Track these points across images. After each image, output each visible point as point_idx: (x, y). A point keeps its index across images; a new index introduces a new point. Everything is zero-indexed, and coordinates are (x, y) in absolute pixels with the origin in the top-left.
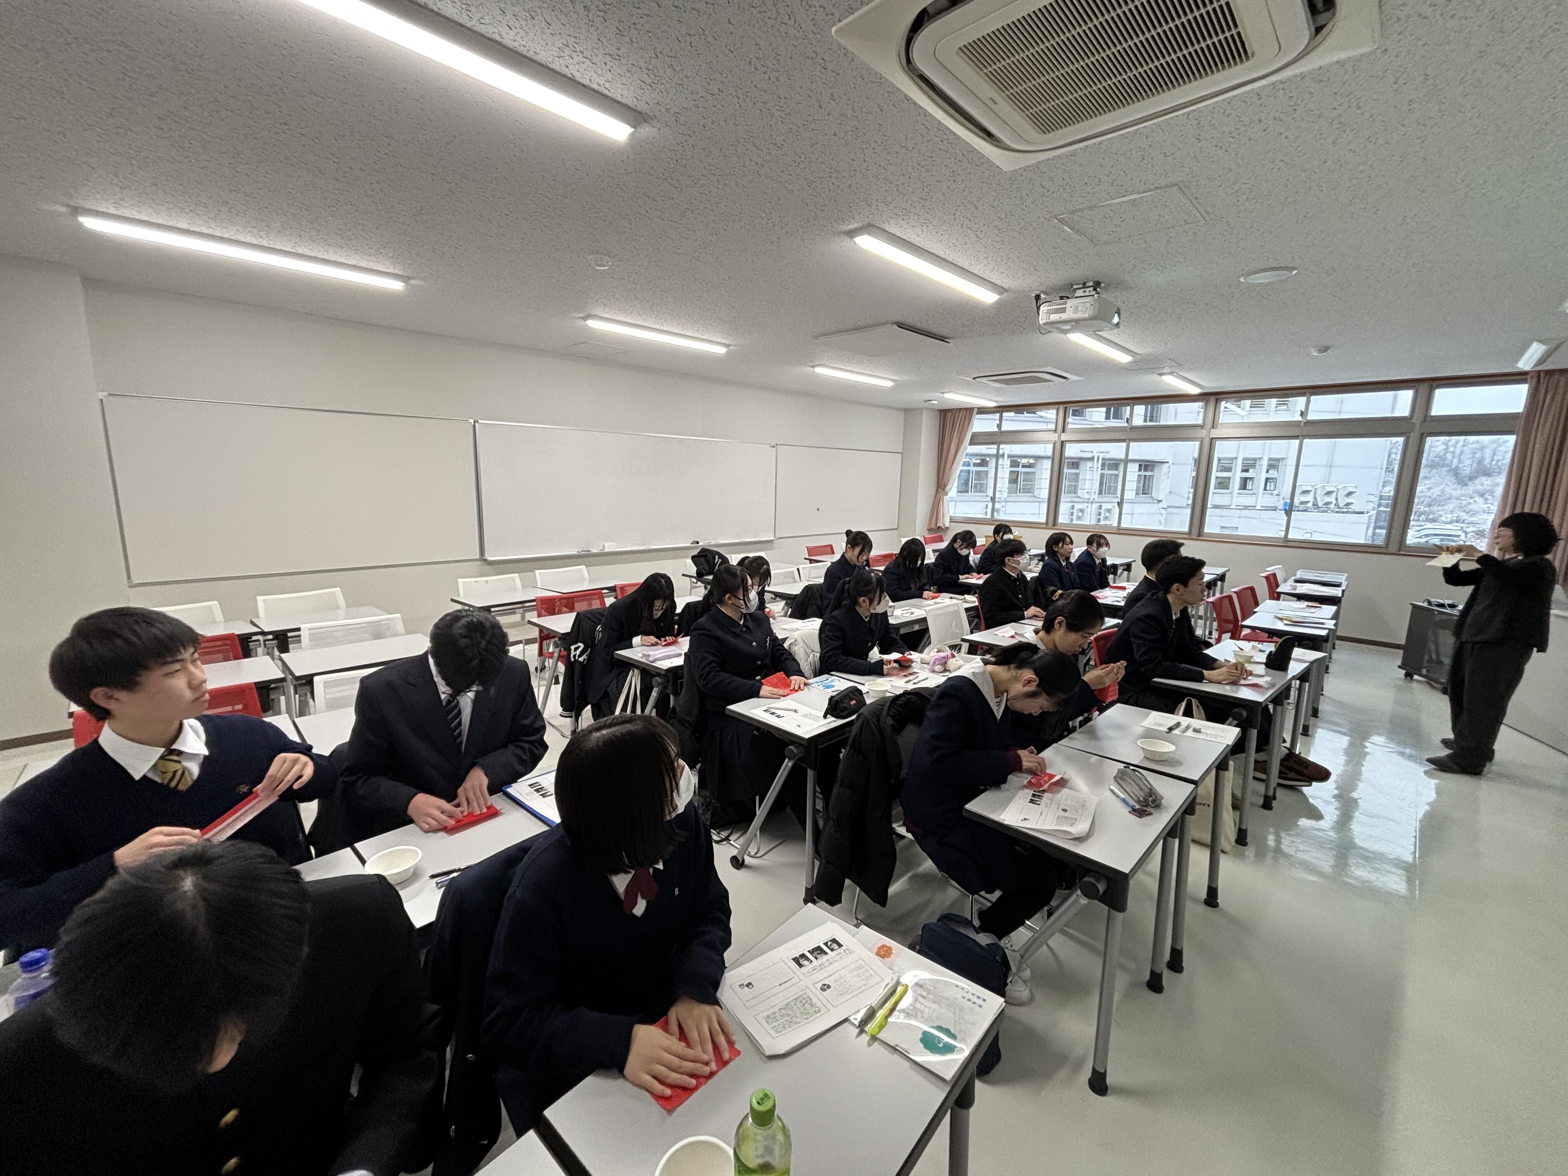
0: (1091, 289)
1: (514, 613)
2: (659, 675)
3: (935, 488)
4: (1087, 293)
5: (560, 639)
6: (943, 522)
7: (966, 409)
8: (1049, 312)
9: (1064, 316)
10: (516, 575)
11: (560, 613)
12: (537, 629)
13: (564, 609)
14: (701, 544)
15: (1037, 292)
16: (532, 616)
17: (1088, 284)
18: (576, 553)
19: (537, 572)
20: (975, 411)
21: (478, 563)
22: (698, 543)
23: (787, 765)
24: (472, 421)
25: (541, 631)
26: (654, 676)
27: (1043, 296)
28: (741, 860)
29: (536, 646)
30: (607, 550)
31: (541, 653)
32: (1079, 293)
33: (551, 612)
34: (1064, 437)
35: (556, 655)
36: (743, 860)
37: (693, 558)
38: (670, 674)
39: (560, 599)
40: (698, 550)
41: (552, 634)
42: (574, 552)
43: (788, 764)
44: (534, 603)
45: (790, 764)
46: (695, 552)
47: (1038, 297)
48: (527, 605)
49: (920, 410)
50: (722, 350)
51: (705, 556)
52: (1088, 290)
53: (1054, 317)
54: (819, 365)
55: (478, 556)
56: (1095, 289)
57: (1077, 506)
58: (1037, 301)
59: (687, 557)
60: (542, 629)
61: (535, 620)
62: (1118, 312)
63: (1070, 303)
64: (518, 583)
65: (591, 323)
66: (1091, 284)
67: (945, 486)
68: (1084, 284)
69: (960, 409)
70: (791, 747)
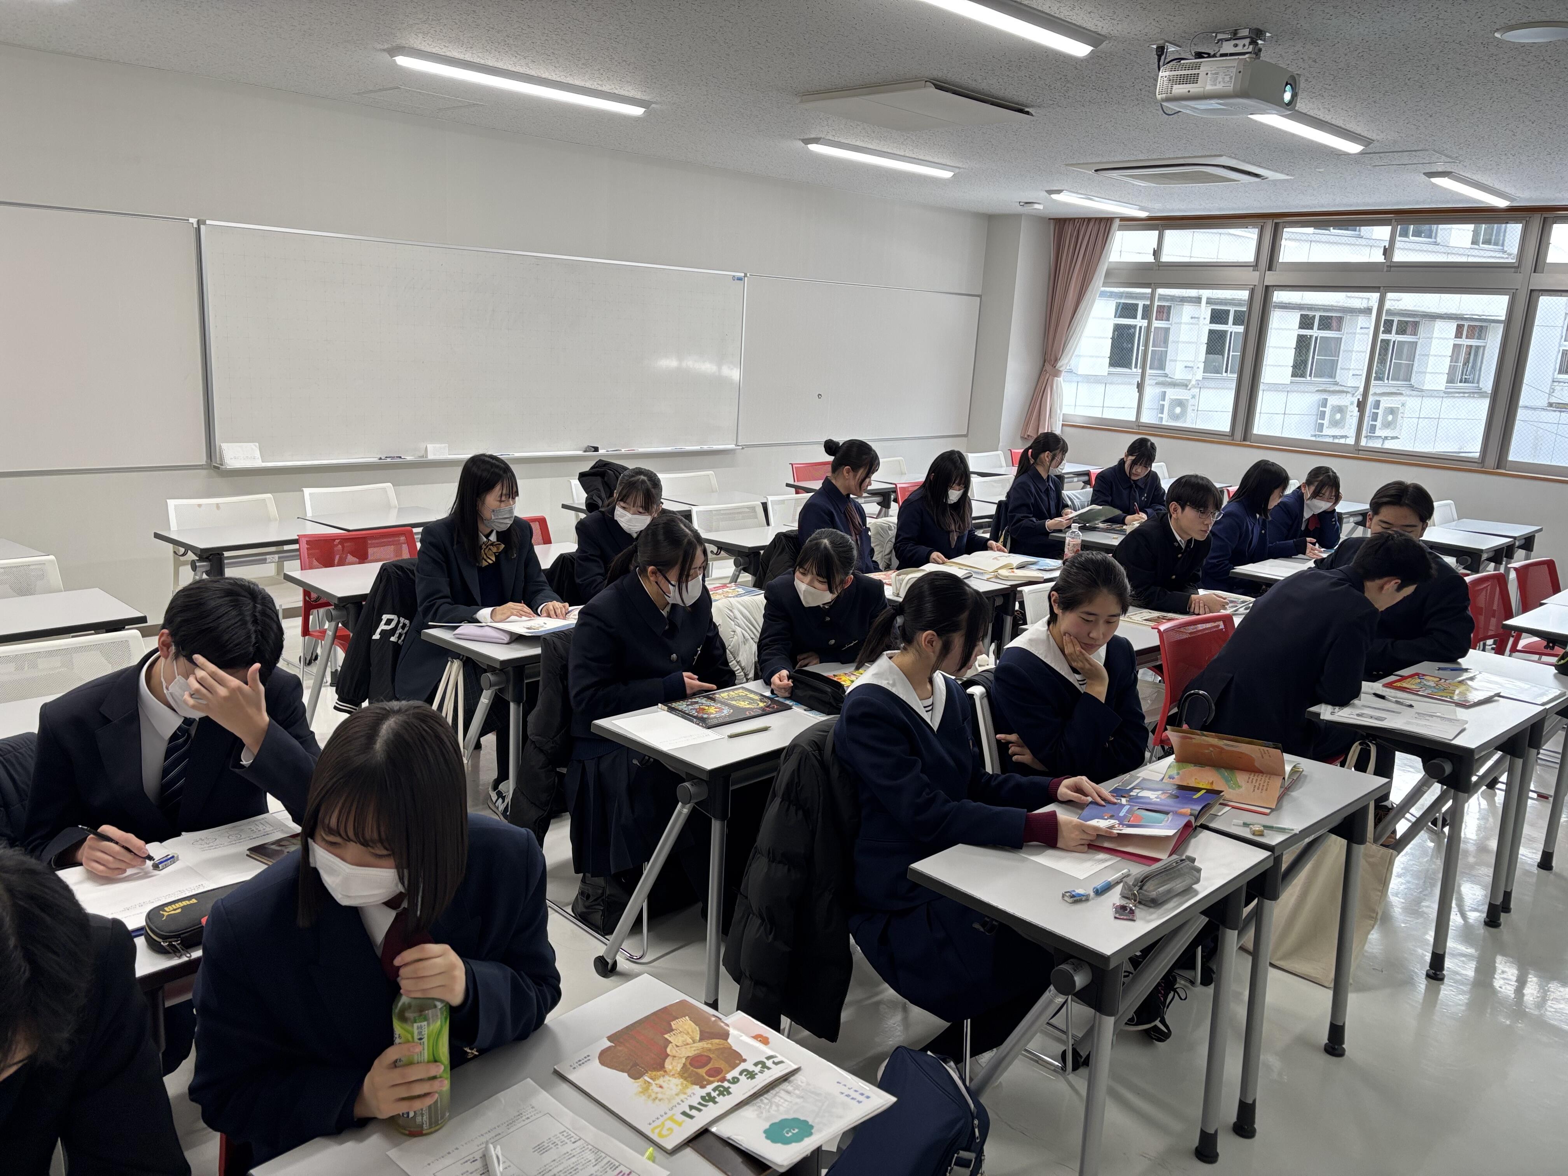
0: (1247, 41)
1: (264, 561)
2: (492, 669)
3: (1042, 363)
4: (1239, 49)
5: (337, 607)
6: (1050, 424)
7: (1099, 220)
8: (1173, 81)
9: (1193, 89)
10: (269, 495)
11: (342, 563)
12: (300, 591)
13: (350, 558)
14: (601, 451)
15: (1161, 42)
16: (293, 568)
17: (1240, 34)
18: (375, 460)
19: (307, 491)
20: (1117, 223)
21: (204, 472)
22: (596, 449)
23: (680, 813)
24: (193, 221)
25: (307, 593)
26: (485, 671)
27: (1171, 49)
28: (610, 961)
29: (298, 621)
30: (431, 457)
31: (306, 632)
32: (1228, 48)
33: (328, 562)
34: (1271, 278)
35: (330, 633)
36: (615, 963)
37: (583, 477)
38: (510, 669)
39: (343, 540)
40: (592, 464)
41: (323, 600)
42: (373, 459)
43: (682, 811)
44: (296, 546)
45: (685, 811)
46: (586, 467)
47: (1161, 51)
48: (286, 547)
49: (1017, 217)
50: (637, 111)
51: (602, 475)
52: (1240, 43)
53: (1179, 89)
54: (816, 141)
55: (203, 460)
56: (1253, 42)
57: (1333, 401)
58: (1159, 57)
59: (571, 475)
60: (308, 591)
61: (297, 574)
62: (1293, 82)
63: (1206, 66)
64: (273, 510)
65: (402, 61)
66: (1245, 32)
67: (1056, 360)
68: (1235, 33)
69: (1089, 219)
70: (687, 784)
